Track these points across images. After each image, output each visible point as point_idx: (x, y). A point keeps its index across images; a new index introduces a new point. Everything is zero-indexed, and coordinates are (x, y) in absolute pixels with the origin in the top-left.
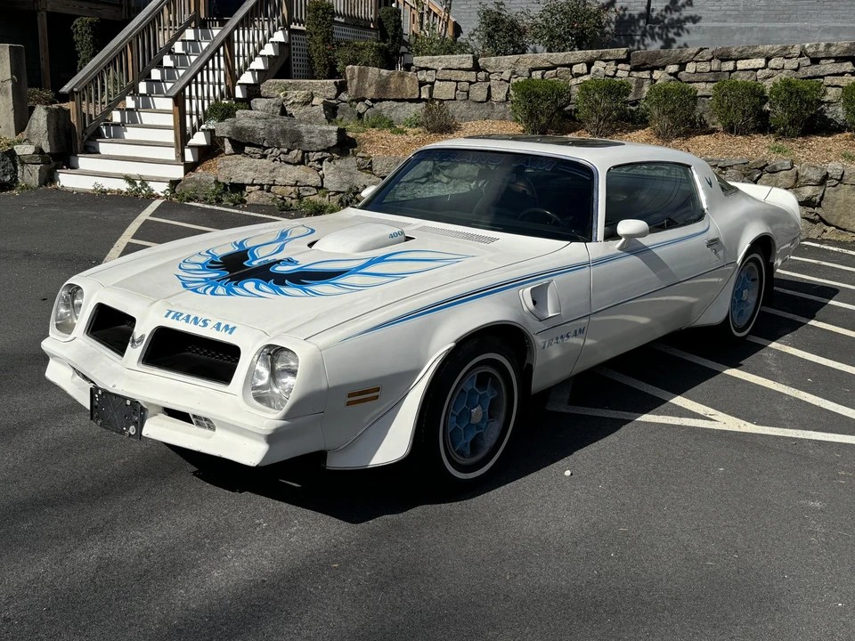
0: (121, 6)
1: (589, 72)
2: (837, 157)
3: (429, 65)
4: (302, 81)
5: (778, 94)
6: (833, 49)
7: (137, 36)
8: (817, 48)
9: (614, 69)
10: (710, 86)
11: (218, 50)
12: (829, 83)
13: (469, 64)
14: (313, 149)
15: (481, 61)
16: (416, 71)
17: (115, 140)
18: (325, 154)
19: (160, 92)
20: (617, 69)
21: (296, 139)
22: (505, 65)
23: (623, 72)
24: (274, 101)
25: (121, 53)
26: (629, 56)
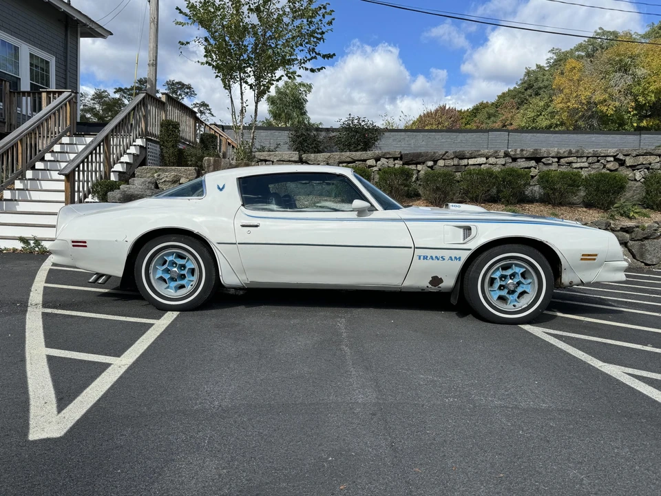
1: (377, 165)
3: (267, 158)
4: (169, 167)
6: (525, 152)
7: (26, 135)
8: (515, 152)
9: (393, 163)
11: (99, 145)
13: (296, 158)
15: (304, 156)
16: (258, 162)
22: (321, 159)
23: (398, 164)
24: (149, 180)
25: (13, 147)
26: (401, 155)
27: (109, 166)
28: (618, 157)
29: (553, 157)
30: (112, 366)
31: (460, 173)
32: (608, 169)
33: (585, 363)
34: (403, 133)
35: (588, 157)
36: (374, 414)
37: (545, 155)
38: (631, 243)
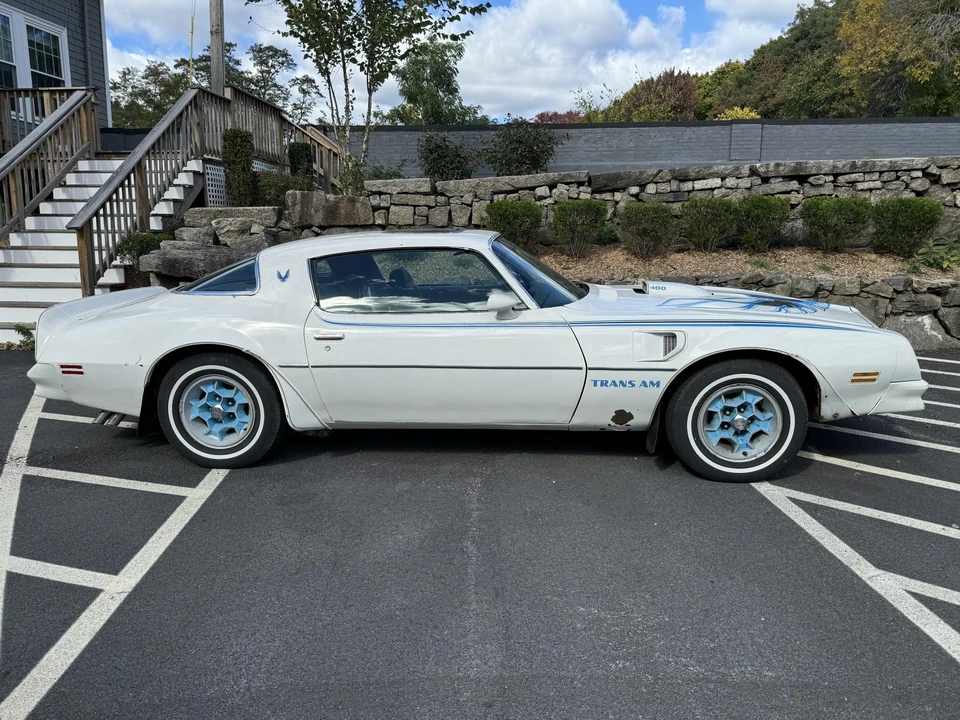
1: (552, 195)
3: (382, 189)
4: (234, 208)
6: (782, 168)
7: (21, 164)
8: (767, 168)
9: (577, 192)
11: (128, 177)
13: (426, 188)
15: (439, 185)
16: (368, 196)
20: (580, 192)
22: (464, 189)
23: (585, 194)
24: (204, 230)
25: (2, 183)
26: (590, 178)
27: (146, 207)
28: (929, 170)
29: (824, 175)
30: (102, 595)
31: (680, 204)
32: (913, 191)
33: (847, 569)
34: (600, 130)
35: (881, 173)
36: (489, 705)
37: (814, 172)
38: (943, 311)
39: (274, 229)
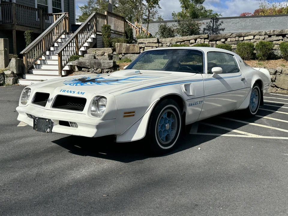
0: (40, 29)
1: (195, 43)
2: (279, 66)
3: (143, 42)
4: (101, 48)
5: (258, 46)
6: (275, 32)
7: (46, 36)
8: (270, 32)
9: (204, 41)
10: (236, 45)
11: (73, 39)
12: (275, 43)
13: (156, 41)
14: (105, 68)
15: (160, 40)
16: (139, 44)
17: (38, 69)
18: (109, 70)
19: (53, 54)
20: (205, 41)
21: (99, 65)
22: (168, 41)
23: (207, 42)
24: (91, 55)
25: (40, 41)
26: (208, 37)
27: (78, 48)
37: (287, 33)
39: (112, 55)
